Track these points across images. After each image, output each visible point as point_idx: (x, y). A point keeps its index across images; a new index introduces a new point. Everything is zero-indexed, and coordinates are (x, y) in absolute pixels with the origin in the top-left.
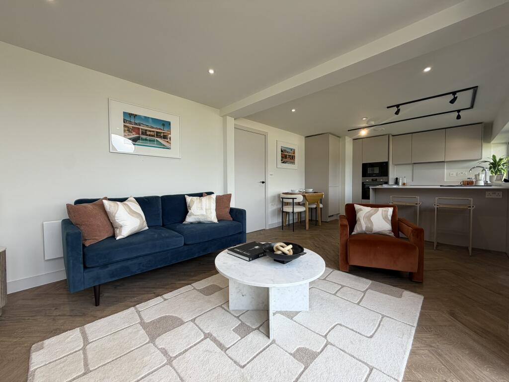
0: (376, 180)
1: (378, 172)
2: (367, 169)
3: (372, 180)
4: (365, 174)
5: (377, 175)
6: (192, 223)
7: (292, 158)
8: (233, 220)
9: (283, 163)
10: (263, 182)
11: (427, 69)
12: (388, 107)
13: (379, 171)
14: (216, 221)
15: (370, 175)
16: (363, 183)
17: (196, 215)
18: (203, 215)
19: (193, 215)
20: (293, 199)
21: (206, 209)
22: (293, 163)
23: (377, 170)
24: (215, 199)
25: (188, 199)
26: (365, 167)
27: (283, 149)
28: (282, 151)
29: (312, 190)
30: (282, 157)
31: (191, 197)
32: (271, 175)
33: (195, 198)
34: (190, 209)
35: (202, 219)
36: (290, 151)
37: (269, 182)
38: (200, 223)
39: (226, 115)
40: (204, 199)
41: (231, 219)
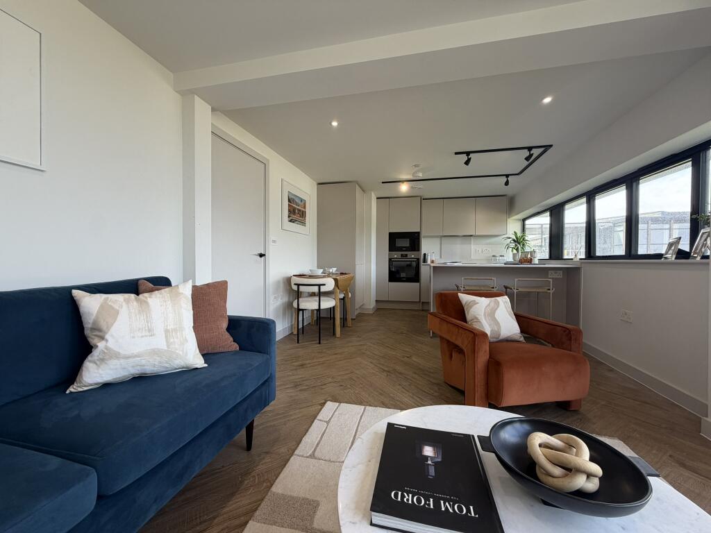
0: (406, 255)
1: (408, 245)
2: (395, 240)
3: (402, 255)
4: (392, 247)
5: (407, 249)
6: (106, 386)
7: (303, 214)
8: (240, 349)
9: (290, 221)
10: (261, 255)
11: (547, 100)
12: (456, 153)
13: (410, 244)
14: (200, 362)
15: (400, 249)
16: (390, 260)
17: (127, 357)
18: (155, 352)
19: (117, 356)
20: (319, 286)
21: (167, 331)
22: (303, 223)
23: (405, 243)
24: (190, 297)
25: (90, 304)
26: (393, 237)
27: (291, 197)
28: (289, 201)
29: (335, 269)
30: (289, 211)
31: (100, 298)
32: (274, 241)
33: (119, 298)
34: (102, 338)
35: (151, 366)
36: (300, 202)
37: (270, 255)
38: (140, 380)
39: (193, 92)
40: (156, 300)
41: (236, 347)
